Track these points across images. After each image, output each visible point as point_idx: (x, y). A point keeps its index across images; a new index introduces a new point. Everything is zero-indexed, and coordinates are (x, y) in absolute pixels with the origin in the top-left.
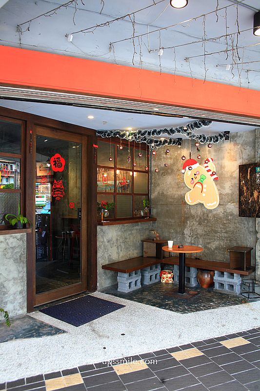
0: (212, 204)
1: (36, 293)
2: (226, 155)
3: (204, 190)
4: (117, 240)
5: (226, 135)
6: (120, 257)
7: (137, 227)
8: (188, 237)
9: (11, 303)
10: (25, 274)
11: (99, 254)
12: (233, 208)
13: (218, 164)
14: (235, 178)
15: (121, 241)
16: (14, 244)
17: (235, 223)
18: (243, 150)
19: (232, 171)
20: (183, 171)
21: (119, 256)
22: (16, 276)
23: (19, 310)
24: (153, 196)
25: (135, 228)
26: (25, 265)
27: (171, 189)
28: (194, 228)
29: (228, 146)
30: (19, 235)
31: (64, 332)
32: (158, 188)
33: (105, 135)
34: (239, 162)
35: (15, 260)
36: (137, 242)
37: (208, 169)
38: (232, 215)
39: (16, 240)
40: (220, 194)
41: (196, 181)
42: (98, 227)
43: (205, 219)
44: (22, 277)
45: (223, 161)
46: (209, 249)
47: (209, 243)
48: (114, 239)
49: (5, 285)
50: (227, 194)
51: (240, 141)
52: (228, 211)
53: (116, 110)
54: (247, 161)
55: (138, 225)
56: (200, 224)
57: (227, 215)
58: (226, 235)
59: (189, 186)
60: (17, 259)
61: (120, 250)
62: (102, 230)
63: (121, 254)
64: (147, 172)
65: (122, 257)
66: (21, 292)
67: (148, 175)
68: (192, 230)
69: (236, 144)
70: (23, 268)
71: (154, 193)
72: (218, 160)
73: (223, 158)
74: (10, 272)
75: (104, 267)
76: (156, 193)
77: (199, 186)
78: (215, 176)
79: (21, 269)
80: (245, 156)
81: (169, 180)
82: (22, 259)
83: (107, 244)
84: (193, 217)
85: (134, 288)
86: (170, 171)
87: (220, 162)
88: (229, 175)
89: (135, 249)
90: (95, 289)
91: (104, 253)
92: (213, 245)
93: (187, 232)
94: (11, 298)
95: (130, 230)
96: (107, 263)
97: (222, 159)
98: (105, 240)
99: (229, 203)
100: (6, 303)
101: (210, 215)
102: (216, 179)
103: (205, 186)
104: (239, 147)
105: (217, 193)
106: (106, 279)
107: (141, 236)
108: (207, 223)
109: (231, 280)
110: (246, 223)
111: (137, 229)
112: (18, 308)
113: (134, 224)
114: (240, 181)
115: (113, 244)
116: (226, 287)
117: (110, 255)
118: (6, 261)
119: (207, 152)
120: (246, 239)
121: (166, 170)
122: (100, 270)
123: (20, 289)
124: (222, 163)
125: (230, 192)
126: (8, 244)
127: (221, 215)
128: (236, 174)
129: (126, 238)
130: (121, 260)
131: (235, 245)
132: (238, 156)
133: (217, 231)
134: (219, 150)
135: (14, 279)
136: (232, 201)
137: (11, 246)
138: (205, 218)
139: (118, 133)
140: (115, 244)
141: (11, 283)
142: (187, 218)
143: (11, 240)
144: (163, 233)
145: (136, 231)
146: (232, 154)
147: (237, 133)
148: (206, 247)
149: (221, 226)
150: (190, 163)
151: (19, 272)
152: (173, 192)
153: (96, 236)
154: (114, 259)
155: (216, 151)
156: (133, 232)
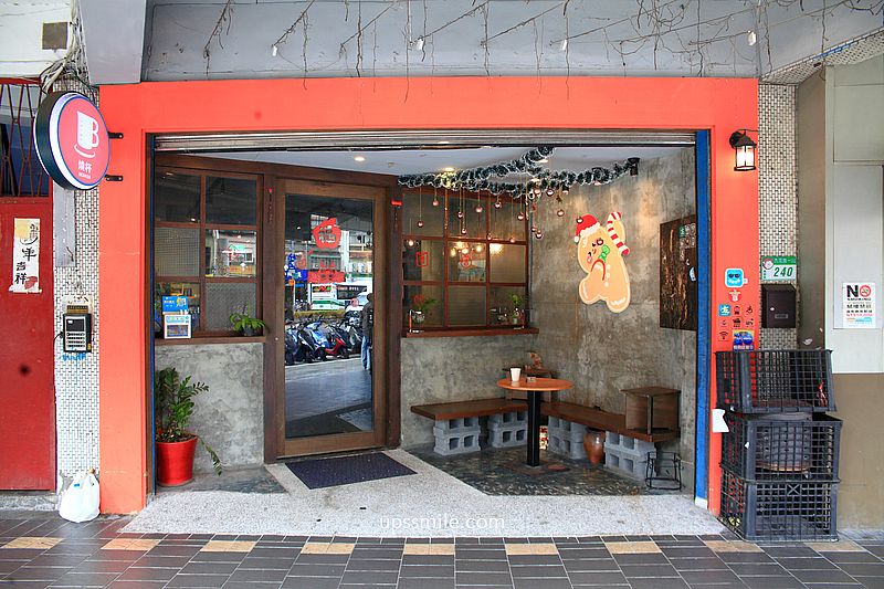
0: (619, 303)
1: (287, 437)
2: (642, 205)
3: (607, 275)
4: (445, 364)
5: (633, 165)
6: (452, 394)
7: (494, 344)
8: (583, 365)
9: (238, 444)
10: (261, 406)
11: (404, 387)
12: (651, 309)
13: (629, 222)
14: (655, 250)
15: (455, 366)
16: (242, 359)
17: (655, 340)
18: (667, 192)
19: (651, 235)
20: (576, 239)
21: (450, 392)
22: (246, 406)
23: (250, 457)
24: (534, 288)
25: (489, 345)
26: (261, 391)
27: (559, 274)
28: (592, 348)
29: (644, 186)
30: (250, 346)
31: (285, 491)
32: (541, 273)
33: (411, 183)
34: (661, 218)
35: (244, 383)
36: (494, 372)
37: (613, 233)
38: (650, 323)
39: (245, 352)
40: (632, 283)
41: (595, 257)
42: (403, 340)
43: (609, 332)
44: (256, 410)
45: (636, 218)
46: (614, 390)
47: (615, 379)
48: (439, 363)
49: (227, 417)
50: (643, 282)
51: (663, 174)
52: (644, 316)
53: (355, 150)
54: (673, 215)
55: (496, 340)
56: (601, 341)
57: (642, 322)
58: (640, 363)
59: (586, 268)
60: (246, 381)
61: (451, 383)
62: (411, 345)
63: (455, 390)
64: (525, 243)
65: (458, 395)
66: (254, 431)
67: (527, 248)
68: (589, 352)
69: (656, 182)
70: (257, 395)
71: (536, 279)
72: (628, 216)
73: (635, 212)
74: (235, 398)
75: (414, 409)
76: (539, 281)
77: (599, 267)
78: (624, 248)
79: (254, 397)
80: (671, 206)
81: (557, 255)
82: (256, 382)
83: (421, 369)
84: (590, 326)
85: (461, 448)
86: (557, 239)
87: (632, 218)
88: (646, 242)
89: (490, 384)
90: (396, 444)
91: (416, 385)
92: (622, 383)
93: (582, 356)
94: (238, 437)
95: (477, 349)
96: (423, 402)
97: (634, 214)
98: (418, 363)
99: (646, 301)
100: (229, 443)
101: (616, 324)
102: (625, 252)
103: (608, 267)
104: (661, 187)
105: (627, 280)
106: (419, 430)
107: (504, 360)
108: (613, 337)
109: (629, 451)
110: (672, 340)
111: (493, 348)
112: (250, 454)
113: (488, 338)
114: (661, 257)
115: (436, 370)
116: (623, 465)
117: (429, 390)
118: (228, 383)
119: (612, 201)
120: (672, 373)
121: (554, 239)
122: (406, 413)
123: (252, 425)
124: (634, 221)
125: (647, 278)
126: (232, 358)
127: (634, 324)
128: (656, 243)
129: (468, 363)
130: (453, 400)
131: (655, 383)
132: (660, 206)
133: (627, 355)
134: (630, 196)
135: (242, 409)
136: (649, 296)
137: (237, 361)
138: (610, 328)
139: (430, 178)
140: (439, 372)
141: (238, 415)
142: (582, 329)
143: (238, 352)
144: (548, 356)
145: (490, 351)
146: (651, 202)
147: (658, 159)
148: (609, 386)
149: (633, 346)
150: (588, 222)
151: (251, 401)
152: (562, 280)
153: (398, 354)
154: (438, 396)
155: (625, 198)
156: (483, 352)
